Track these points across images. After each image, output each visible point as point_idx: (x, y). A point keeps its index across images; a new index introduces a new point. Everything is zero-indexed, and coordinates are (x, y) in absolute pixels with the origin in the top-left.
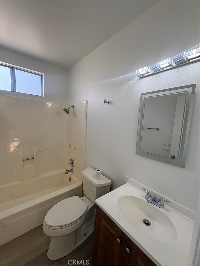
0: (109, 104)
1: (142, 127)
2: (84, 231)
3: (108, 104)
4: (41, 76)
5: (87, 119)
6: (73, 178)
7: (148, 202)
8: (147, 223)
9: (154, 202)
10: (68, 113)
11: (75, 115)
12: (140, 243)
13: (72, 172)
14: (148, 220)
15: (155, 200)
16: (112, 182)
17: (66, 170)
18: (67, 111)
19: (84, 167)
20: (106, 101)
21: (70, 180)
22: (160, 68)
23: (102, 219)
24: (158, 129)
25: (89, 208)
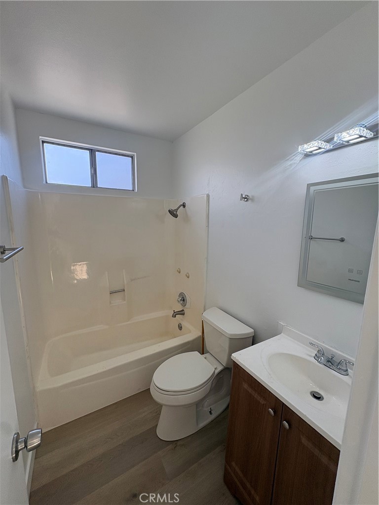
0: (250, 202)
1: (311, 237)
2: (209, 408)
3: (246, 201)
4: (132, 157)
5: (208, 226)
6: (185, 324)
7: (320, 362)
8: (317, 397)
9: (331, 364)
10: (176, 216)
11: (187, 219)
12: (305, 414)
13: (183, 314)
14: (319, 392)
15: (331, 362)
16: (255, 332)
17: (174, 311)
18: (174, 214)
19: (205, 307)
20: (244, 196)
21: (180, 328)
22: (342, 142)
23: (244, 383)
24: (342, 240)
25: (217, 372)
